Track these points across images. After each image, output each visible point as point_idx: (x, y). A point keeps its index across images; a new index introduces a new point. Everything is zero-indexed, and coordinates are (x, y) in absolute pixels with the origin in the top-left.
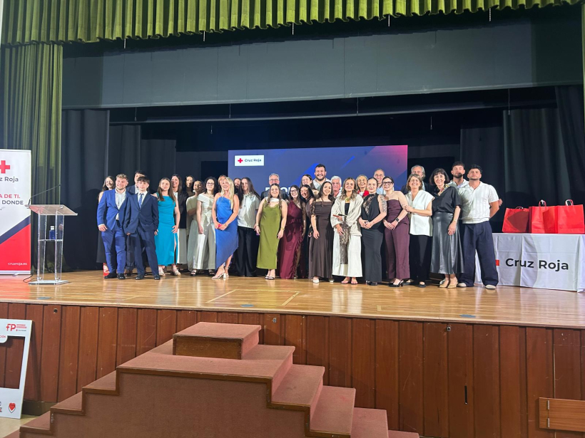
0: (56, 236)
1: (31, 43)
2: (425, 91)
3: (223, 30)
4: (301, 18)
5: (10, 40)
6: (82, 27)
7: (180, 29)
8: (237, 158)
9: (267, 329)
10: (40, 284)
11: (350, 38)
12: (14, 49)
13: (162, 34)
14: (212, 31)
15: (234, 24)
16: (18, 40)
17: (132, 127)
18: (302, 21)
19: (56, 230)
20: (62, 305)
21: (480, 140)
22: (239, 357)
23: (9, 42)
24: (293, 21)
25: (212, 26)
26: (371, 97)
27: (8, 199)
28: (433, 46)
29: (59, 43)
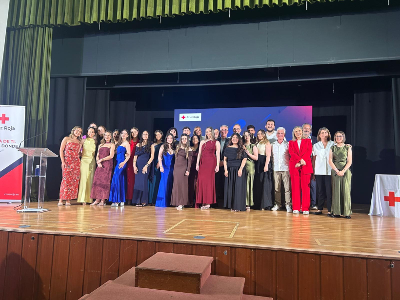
0: (40, 172)
1: (29, 26)
2: (332, 61)
3: (175, 14)
4: (236, 5)
5: (14, 24)
6: (68, 14)
7: (142, 14)
8: (181, 115)
9: (218, 260)
10: (26, 212)
11: (272, 22)
12: (17, 31)
13: (128, 19)
14: (166, 16)
15: (184, 9)
16: (19, 24)
17: (104, 91)
18: (237, 7)
19: (40, 169)
20: (39, 234)
21: (370, 101)
22: (198, 292)
23: (13, 25)
24: (230, 7)
25: (167, 12)
26: (289, 67)
27: (6, 143)
28: (338, 27)
29: (49, 26)
